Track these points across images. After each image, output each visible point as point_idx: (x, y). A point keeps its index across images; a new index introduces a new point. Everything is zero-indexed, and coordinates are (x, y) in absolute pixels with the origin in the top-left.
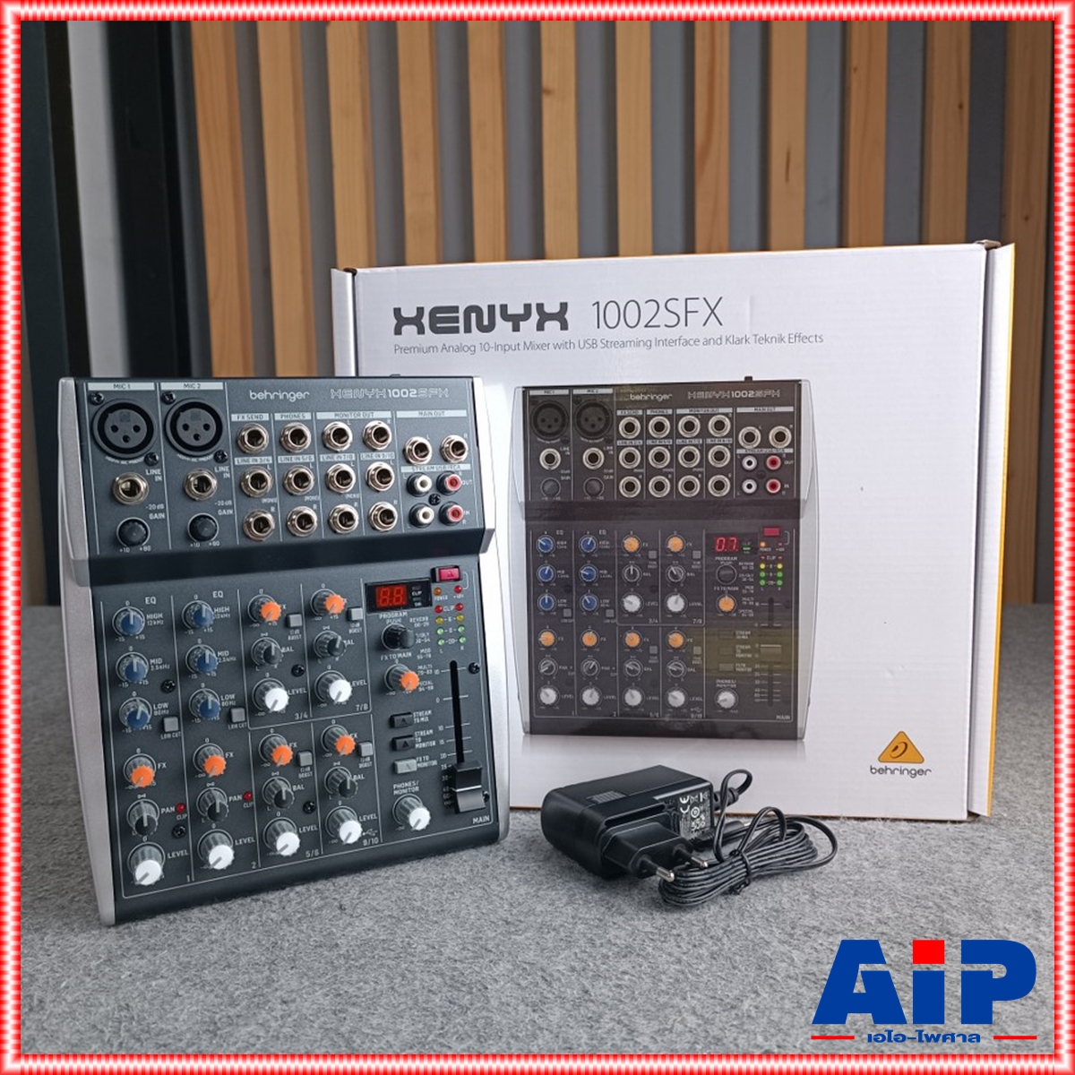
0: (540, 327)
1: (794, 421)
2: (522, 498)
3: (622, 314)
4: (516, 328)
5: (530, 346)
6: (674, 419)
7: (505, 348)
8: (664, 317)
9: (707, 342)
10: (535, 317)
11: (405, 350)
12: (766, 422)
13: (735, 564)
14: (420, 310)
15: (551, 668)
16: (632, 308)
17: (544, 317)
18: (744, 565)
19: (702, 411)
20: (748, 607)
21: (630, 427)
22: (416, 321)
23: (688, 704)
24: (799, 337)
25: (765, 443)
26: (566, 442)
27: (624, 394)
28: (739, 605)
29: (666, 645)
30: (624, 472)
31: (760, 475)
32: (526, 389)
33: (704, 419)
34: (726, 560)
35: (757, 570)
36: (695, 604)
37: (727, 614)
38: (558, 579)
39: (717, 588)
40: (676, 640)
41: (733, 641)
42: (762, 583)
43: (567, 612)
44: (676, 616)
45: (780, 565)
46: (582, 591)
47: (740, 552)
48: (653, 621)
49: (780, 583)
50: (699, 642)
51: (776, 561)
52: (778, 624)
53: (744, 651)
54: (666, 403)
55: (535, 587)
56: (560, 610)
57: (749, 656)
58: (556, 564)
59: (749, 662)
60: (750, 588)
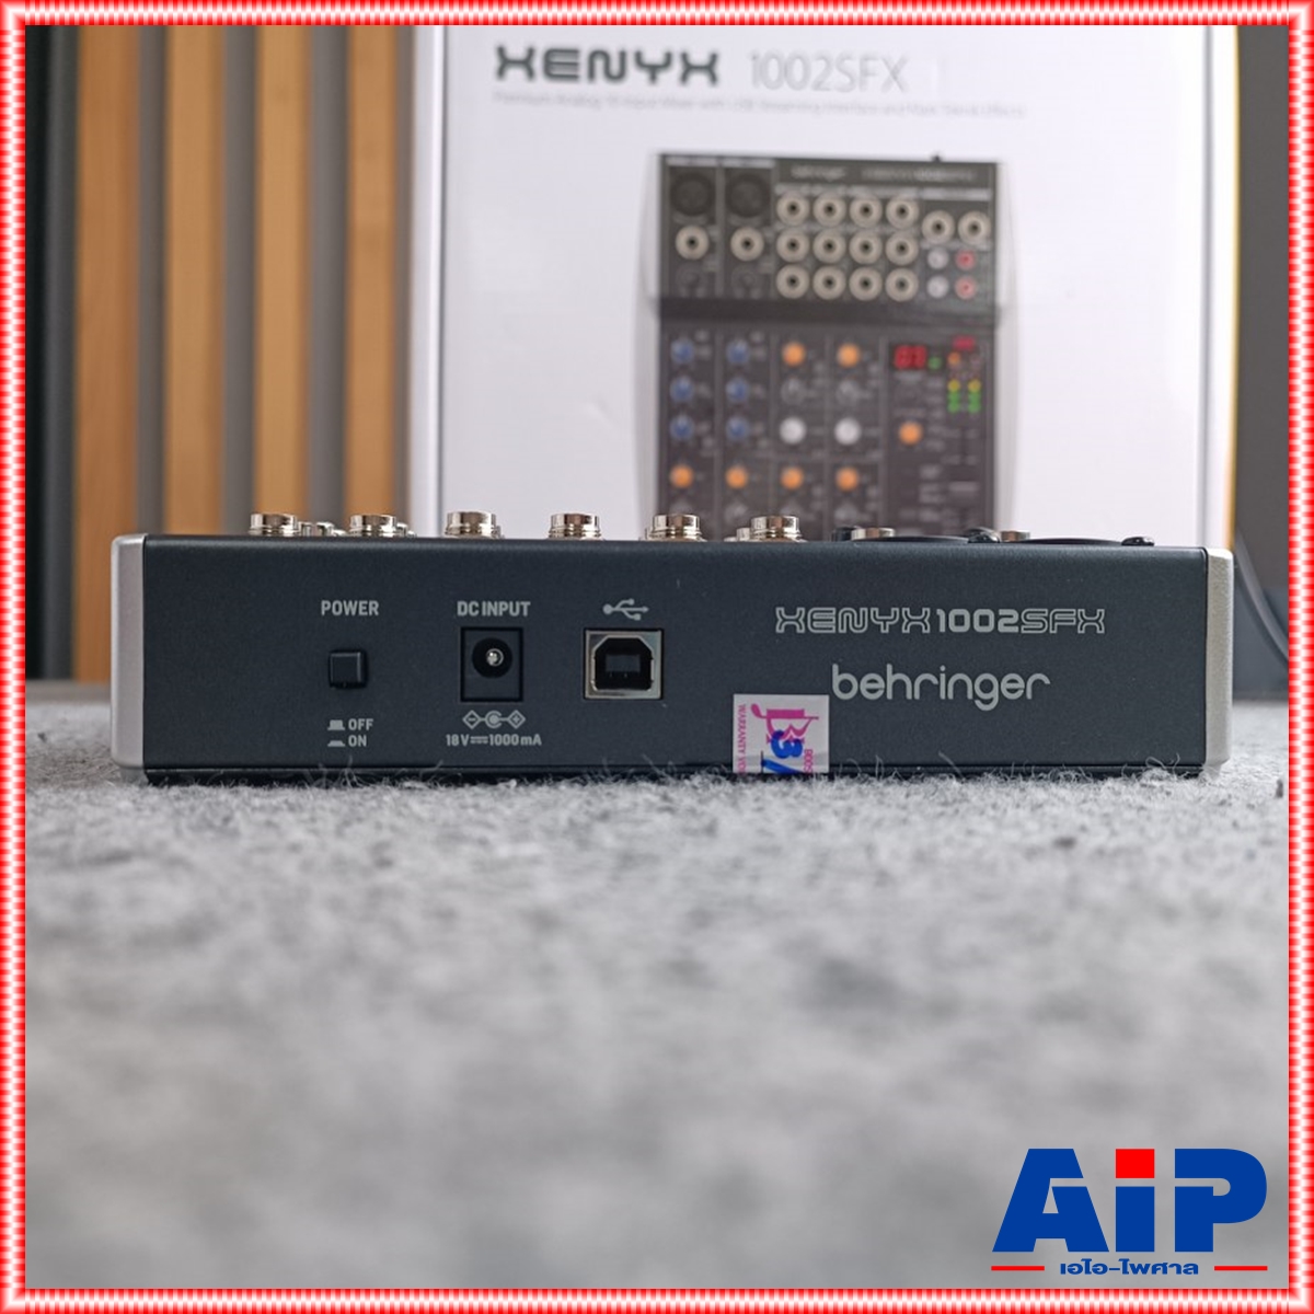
0: (684, 78)
1: (989, 209)
2: (653, 289)
3: (785, 70)
4: (653, 78)
5: (670, 102)
6: (848, 201)
7: (638, 103)
8: (836, 77)
9: (887, 110)
10: (677, 68)
11: (510, 98)
12: (958, 210)
13: (920, 383)
14: (531, 52)
16: (798, 65)
17: (689, 68)
18: (936, 383)
19: (884, 192)
20: (936, 437)
21: (793, 208)
22: (526, 63)
24: (997, 110)
25: (956, 235)
26: (712, 221)
27: (787, 167)
28: (926, 435)
29: (834, 486)
30: (782, 264)
31: (951, 271)
32: (664, 157)
33: (884, 203)
34: (910, 378)
35: (946, 392)
36: (874, 432)
37: (910, 447)
38: (699, 400)
39: (898, 413)
40: (848, 478)
41: (917, 481)
42: (954, 407)
43: (708, 442)
44: (847, 449)
45: (974, 387)
46: (728, 414)
47: (926, 368)
48: (819, 455)
49: (974, 408)
50: (875, 482)
51: (969, 381)
52: (972, 460)
53: (932, 494)
54: (837, 182)
55: (668, 408)
56: (699, 439)
57: (936, 499)
58: (696, 378)
59: (938, 508)
60: (938, 414)
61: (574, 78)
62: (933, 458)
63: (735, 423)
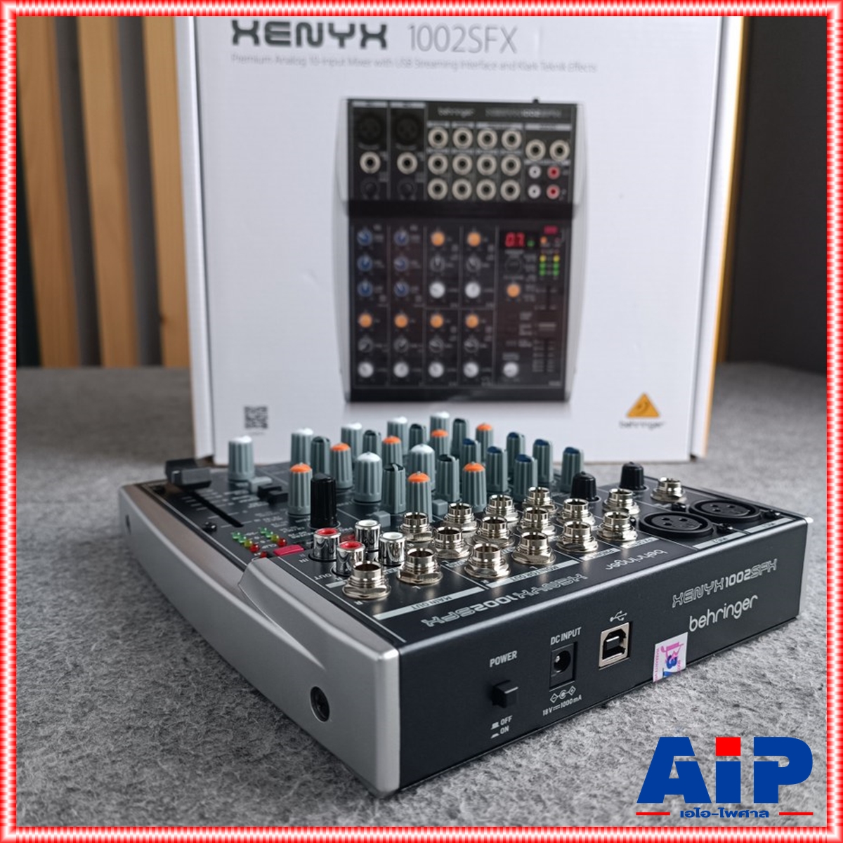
0: (363, 44)
1: (570, 137)
2: (344, 195)
3: (434, 37)
4: (342, 44)
5: (354, 62)
6: (475, 132)
7: (332, 62)
8: (469, 43)
9: (503, 66)
10: (358, 35)
11: (243, 59)
12: (549, 138)
13: (521, 256)
14: (256, 26)
15: (368, 346)
17: (367, 36)
18: (533, 257)
19: (498, 126)
20: (530, 293)
21: (438, 138)
22: (253, 33)
23: (481, 375)
24: (578, 66)
25: (547, 156)
26: (383, 148)
27: (434, 108)
28: (523, 291)
29: (463, 325)
30: (431, 176)
31: (543, 182)
32: (350, 101)
33: (500, 133)
34: (514, 254)
35: (538, 262)
36: (489, 290)
37: (513, 299)
38: (375, 269)
39: (506, 277)
40: (472, 321)
41: (517, 322)
42: (542, 273)
43: (383, 298)
44: (473, 301)
45: (556, 259)
46: (395, 279)
47: (526, 248)
48: (454, 306)
49: (556, 273)
50: (490, 323)
51: (553, 255)
52: (553, 308)
53: (526, 330)
54: (468, 119)
55: (356, 276)
56: (376, 296)
57: (530, 333)
58: (374, 256)
59: (530, 339)
60: (533, 278)
61: (287, 43)
62: (527, 306)
63: (400, 286)
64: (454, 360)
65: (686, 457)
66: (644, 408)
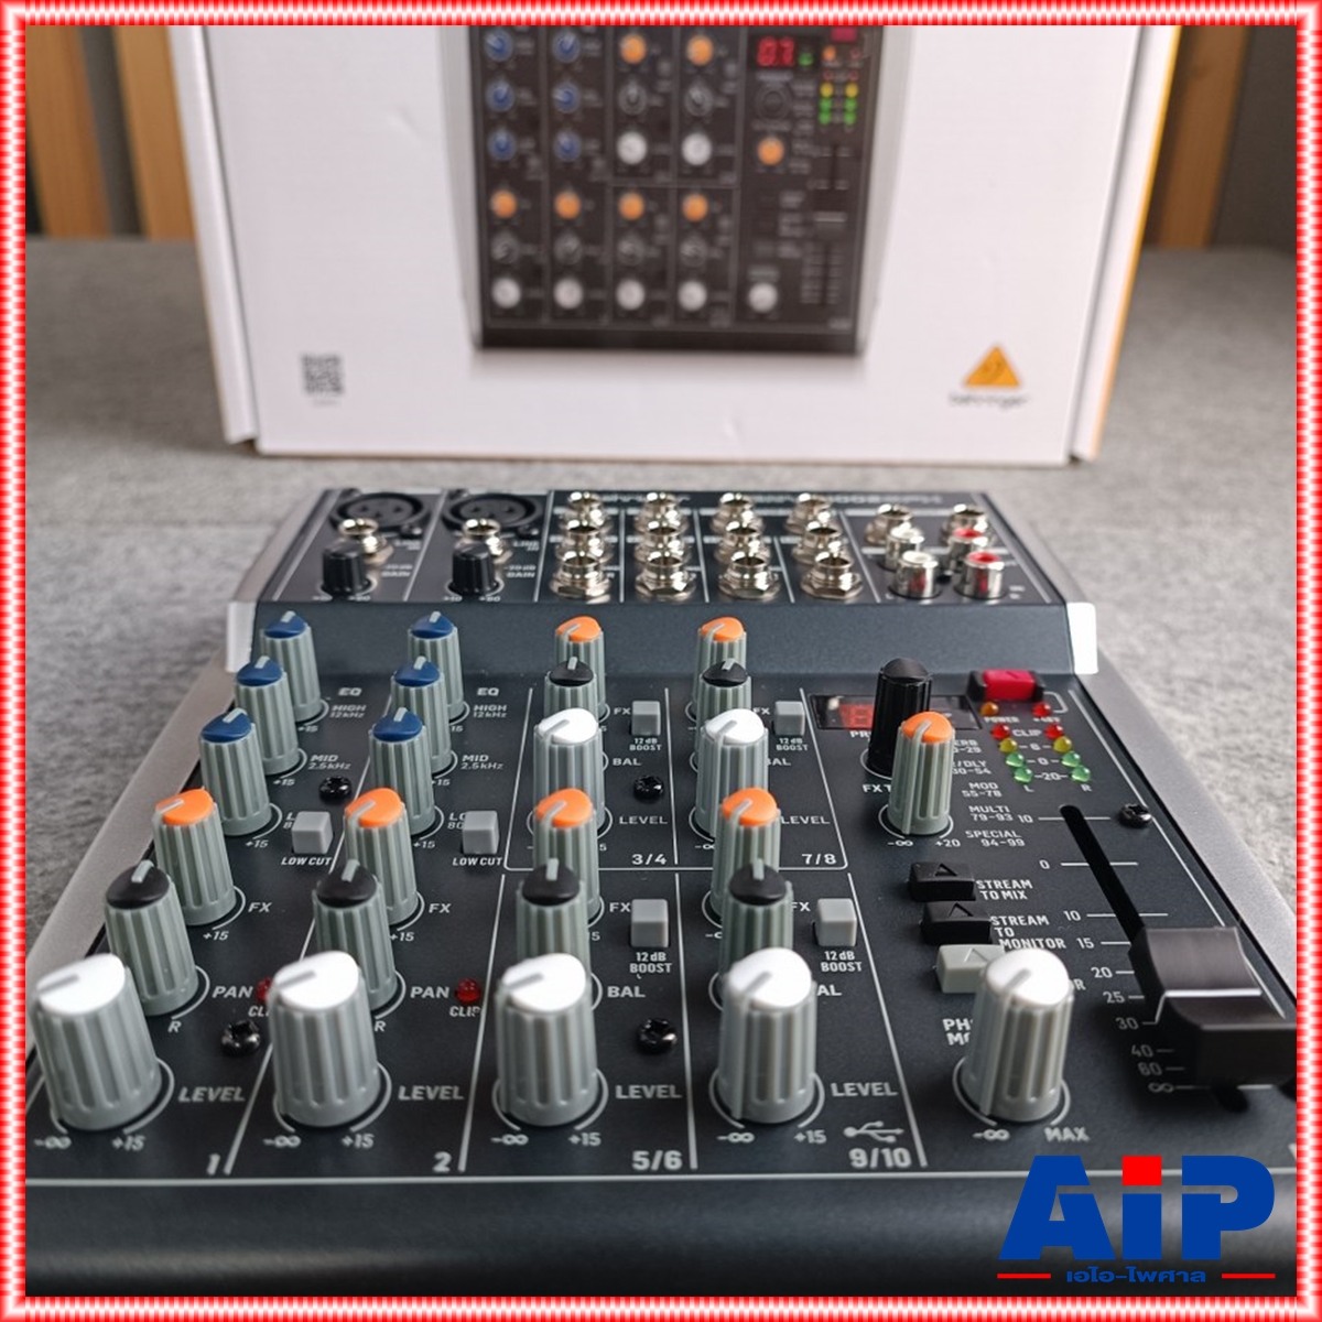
13: (787, 85)
15: (510, 251)
18: (806, 87)
20: (801, 156)
23: (710, 305)
28: (789, 153)
29: (679, 215)
34: (773, 79)
35: (818, 97)
36: (727, 151)
37: (770, 168)
38: (520, 109)
39: (757, 126)
40: (696, 206)
41: (775, 210)
42: (825, 118)
43: (534, 162)
44: (697, 171)
45: (852, 91)
46: (556, 127)
47: (795, 68)
48: (662, 179)
49: (850, 119)
50: (727, 211)
51: (846, 83)
52: (842, 185)
53: (793, 225)
55: (485, 120)
56: (522, 159)
57: (798, 232)
58: (517, 81)
59: (799, 242)
60: (806, 127)
62: (795, 182)
63: (565, 139)
64: (660, 278)
65: (1060, 458)
66: (994, 370)
